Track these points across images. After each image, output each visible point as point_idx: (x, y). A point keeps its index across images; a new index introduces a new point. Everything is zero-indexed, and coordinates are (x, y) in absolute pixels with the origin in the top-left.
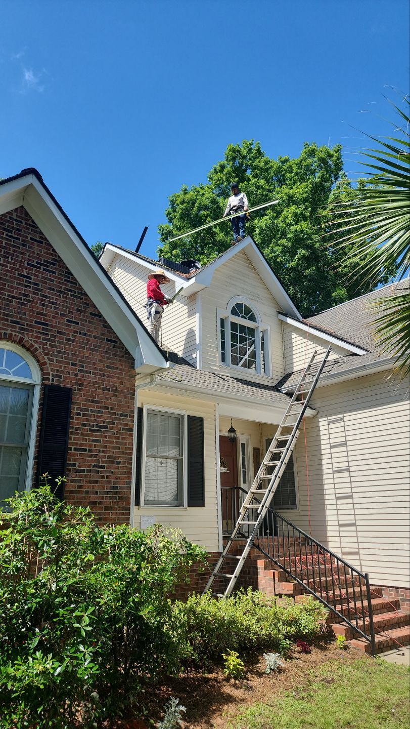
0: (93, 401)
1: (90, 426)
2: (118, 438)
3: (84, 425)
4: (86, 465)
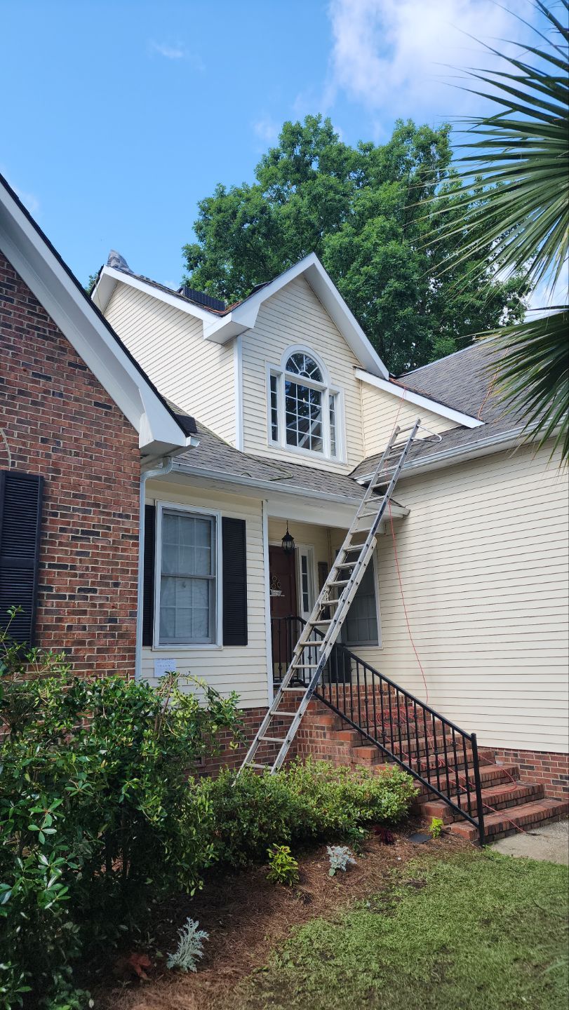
0: (75, 496)
1: (71, 531)
2: (116, 549)
3: (62, 530)
4: (67, 589)
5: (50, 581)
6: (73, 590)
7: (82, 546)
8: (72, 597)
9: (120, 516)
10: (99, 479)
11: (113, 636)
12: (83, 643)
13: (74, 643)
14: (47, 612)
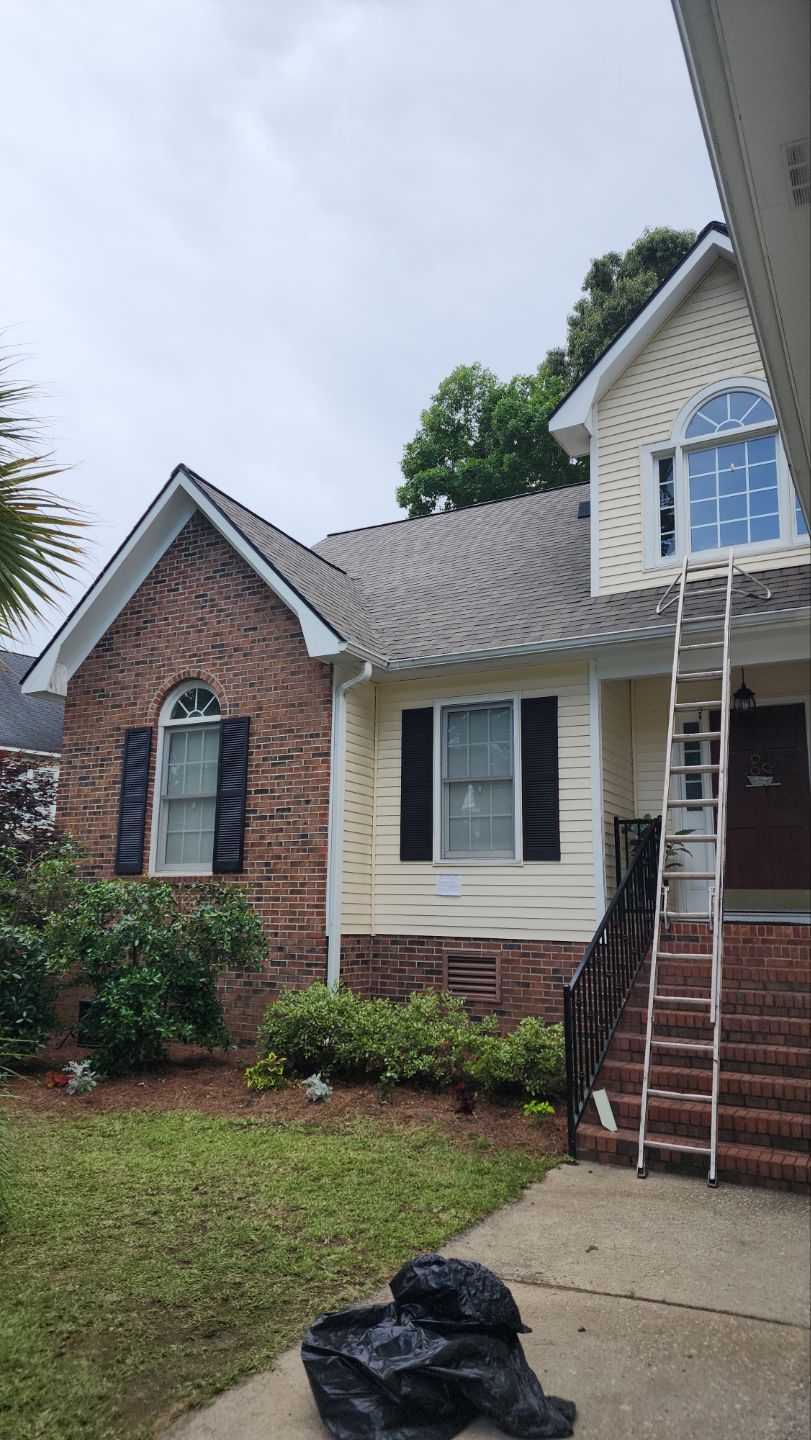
0: (274, 727)
1: (272, 759)
2: (307, 768)
3: (265, 759)
4: (268, 811)
5: (256, 805)
6: (272, 812)
7: (280, 771)
8: (272, 817)
9: (312, 736)
10: (293, 705)
11: (304, 851)
12: (279, 857)
13: (273, 858)
14: (253, 831)
